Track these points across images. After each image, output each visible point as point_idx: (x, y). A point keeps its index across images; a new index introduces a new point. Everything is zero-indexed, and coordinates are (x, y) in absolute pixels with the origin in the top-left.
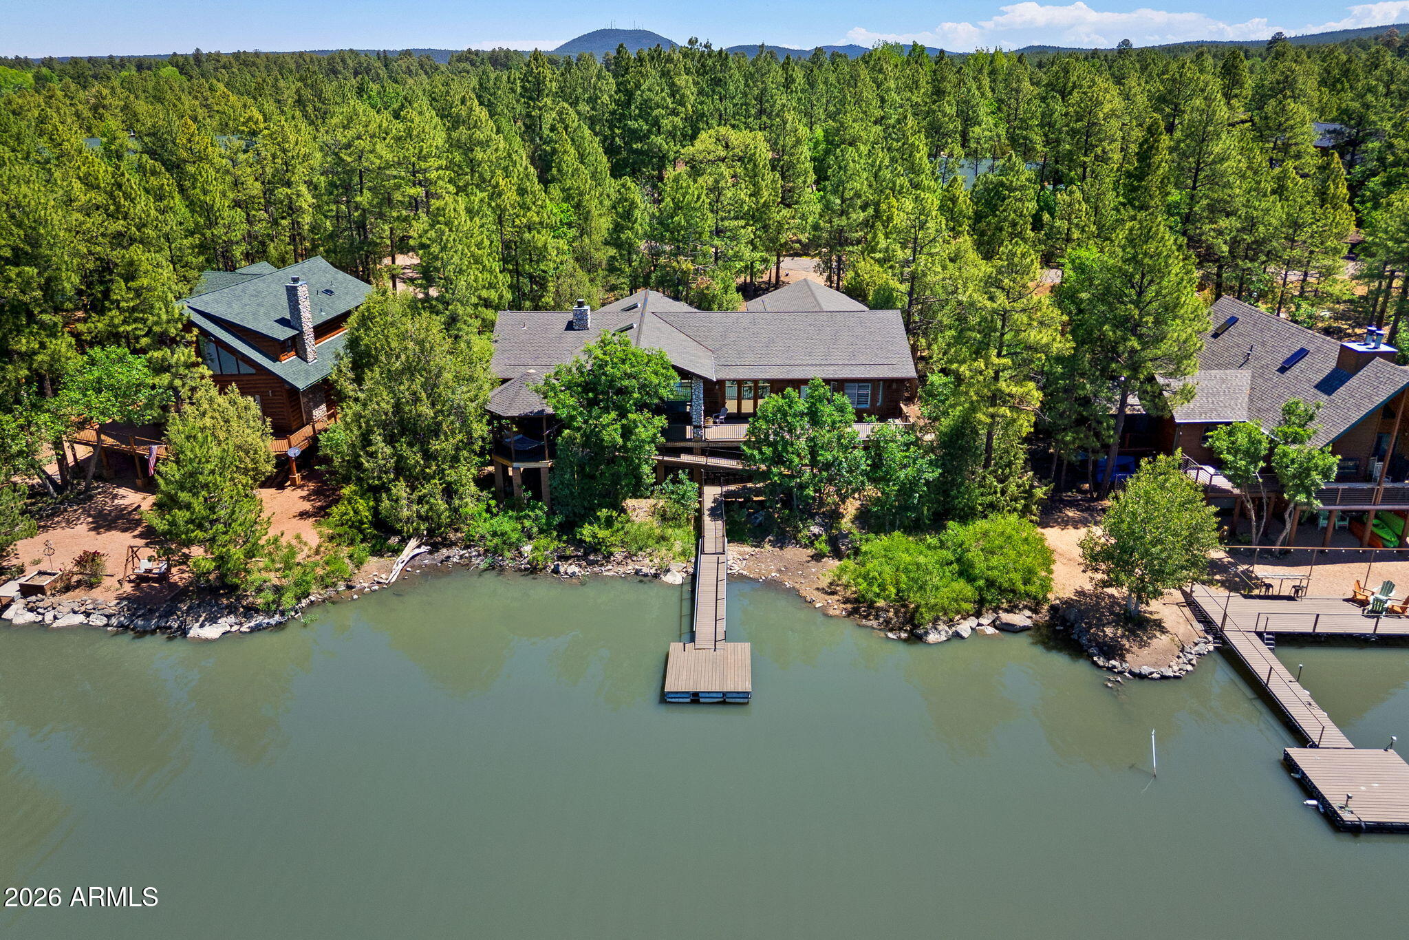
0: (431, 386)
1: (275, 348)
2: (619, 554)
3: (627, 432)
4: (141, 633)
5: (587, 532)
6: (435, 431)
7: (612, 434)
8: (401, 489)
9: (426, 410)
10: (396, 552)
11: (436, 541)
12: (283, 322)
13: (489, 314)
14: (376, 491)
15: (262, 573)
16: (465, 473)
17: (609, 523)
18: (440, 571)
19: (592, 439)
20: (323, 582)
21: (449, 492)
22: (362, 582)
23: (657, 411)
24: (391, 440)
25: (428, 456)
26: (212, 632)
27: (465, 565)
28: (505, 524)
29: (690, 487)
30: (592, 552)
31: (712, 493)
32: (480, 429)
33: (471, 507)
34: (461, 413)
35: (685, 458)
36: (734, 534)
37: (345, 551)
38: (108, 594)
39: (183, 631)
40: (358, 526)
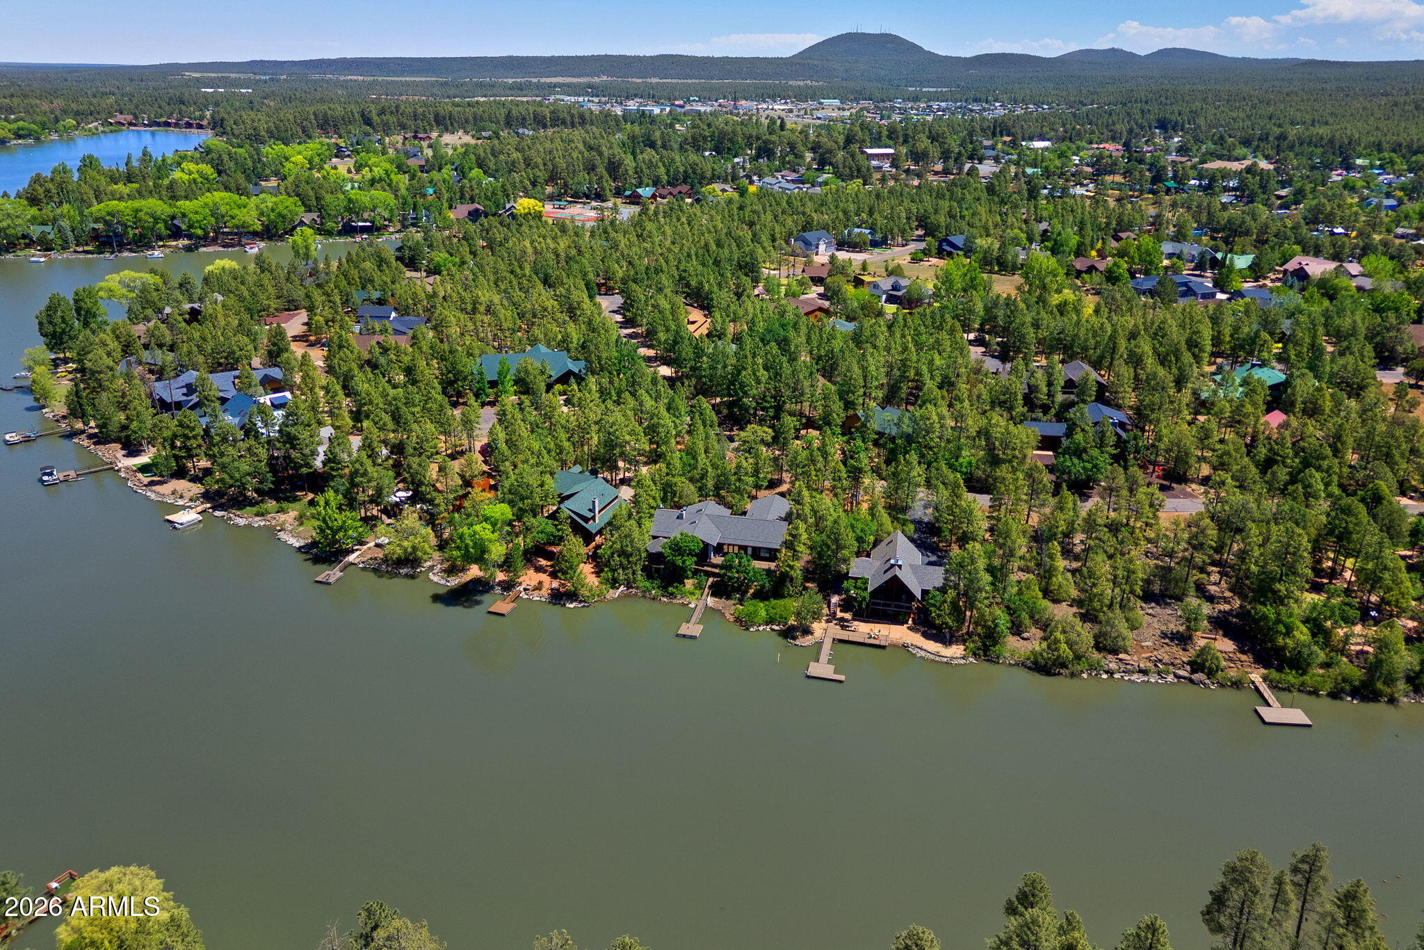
0: (632, 542)
1: (586, 520)
2: (679, 597)
3: (684, 562)
4: (555, 604)
5: (671, 589)
6: (631, 555)
7: (679, 563)
8: (621, 571)
9: (629, 549)
10: (618, 588)
11: (629, 587)
12: (590, 510)
13: (652, 511)
14: (614, 571)
15: (584, 592)
16: (638, 568)
17: (677, 587)
18: (629, 595)
19: (673, 564)
20: (598, 596)
21: (634, 573)
22: (608, 597)
23: (693, 556)
24: (619, 556)
25: (629, 562)
26: (572, 606)
27: (636, 594)
28: (648, 584)
29: (704, 578)
30: (672, 595)
31: (711, 580)
32: (644, 555)
33: (639, 578)
34: (639, 550)
35: (706, 568)
36: (713, 595)
37: (604, 587)
38: (545, 592)
39: (565, 605)
40: (608, 580)
